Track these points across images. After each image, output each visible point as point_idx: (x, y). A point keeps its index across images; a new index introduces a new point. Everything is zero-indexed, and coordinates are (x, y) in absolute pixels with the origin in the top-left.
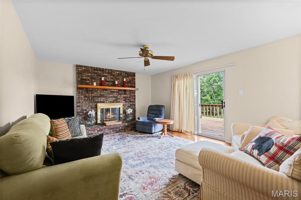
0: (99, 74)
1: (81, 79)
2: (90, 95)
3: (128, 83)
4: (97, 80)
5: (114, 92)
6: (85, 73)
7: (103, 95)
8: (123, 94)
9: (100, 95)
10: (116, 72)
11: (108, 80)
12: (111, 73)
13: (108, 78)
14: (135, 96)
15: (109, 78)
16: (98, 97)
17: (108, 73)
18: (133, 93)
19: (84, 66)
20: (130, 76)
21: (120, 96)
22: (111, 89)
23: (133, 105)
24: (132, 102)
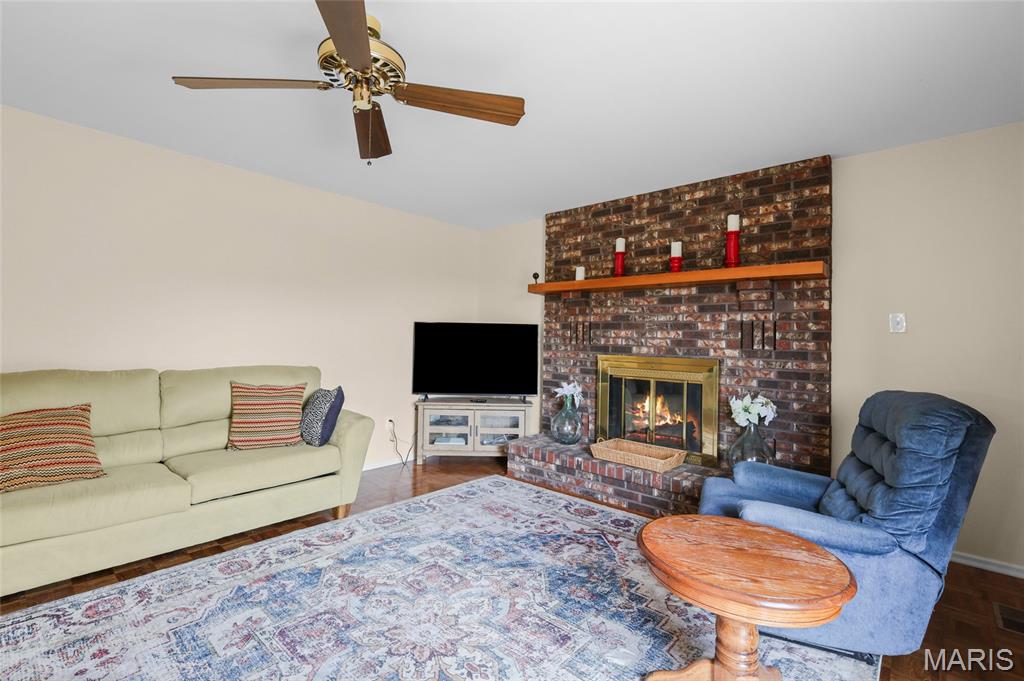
0: (613, 229)
1: (556, 263)
2: (580, 319)
3: (769, 240)
4: (606, 256)
5: (677, 300)
6: (569, 236)
7: (626, 317)
8: (731, 310)
9: (616, 317)
10: (687, 197)
11: (648, 245)
12: (666, 208)
13: (651, 234)
14: (824, 317)
15: (656, 235)
16: (608, 326)
17: (652, 211)
18: (802, 295)
19: (566, 211)
20: (784, 188)
21: (713, 317)
22: (662, 287)
23: (804, 376)
24: (802, 355)
